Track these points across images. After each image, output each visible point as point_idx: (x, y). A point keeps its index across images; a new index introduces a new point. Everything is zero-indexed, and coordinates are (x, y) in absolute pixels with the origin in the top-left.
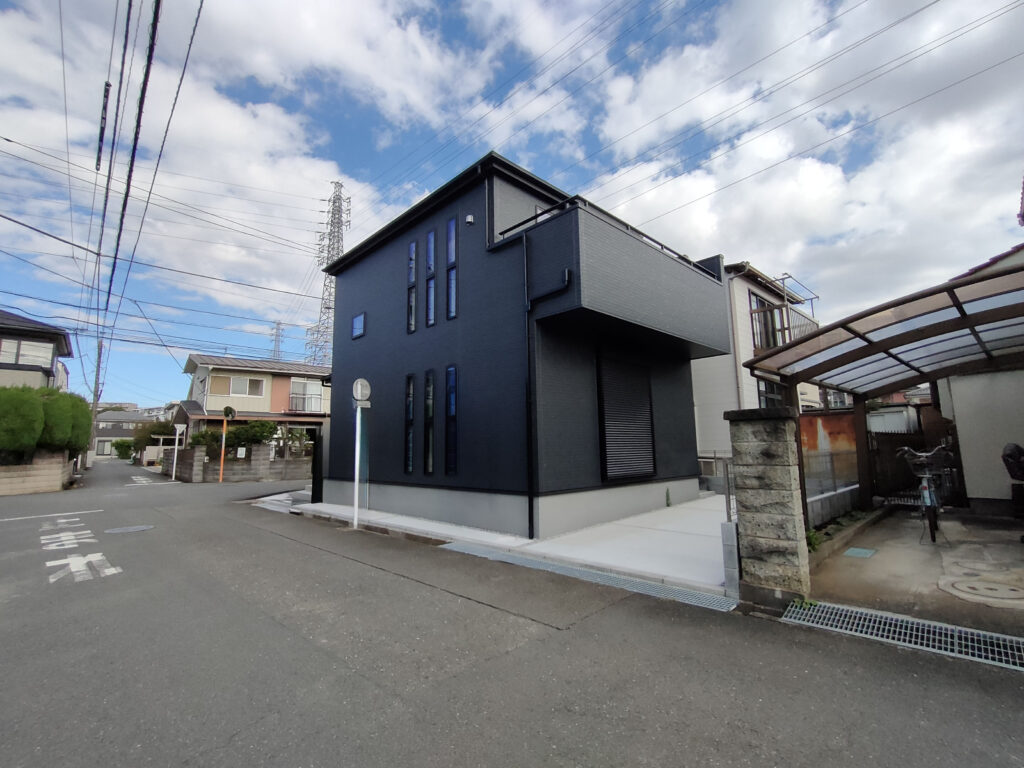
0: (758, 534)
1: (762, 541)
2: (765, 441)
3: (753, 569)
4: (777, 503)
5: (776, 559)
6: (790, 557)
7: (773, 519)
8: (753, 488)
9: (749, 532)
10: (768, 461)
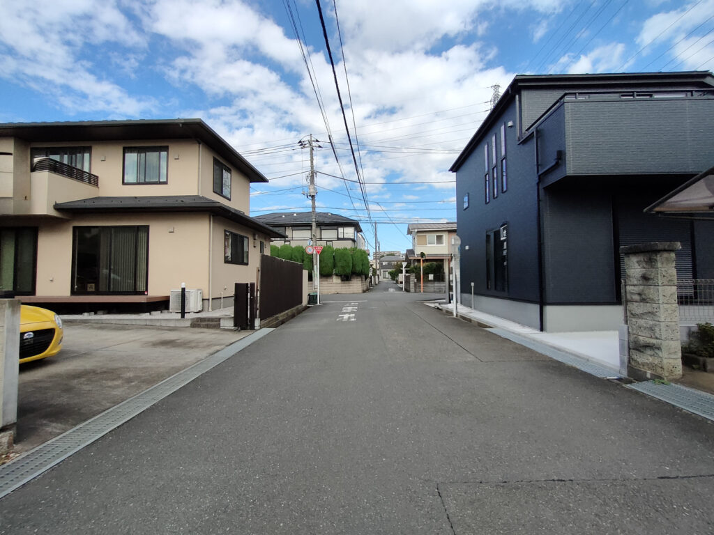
0: (640, 334)
1: (641, 338)
2: (644, 268)
3: (636, 357)
4: (649, 312)
5: (649, 352)
6: (657, 351)
7: (647, 323)
8: (636, 302)
9: (635, 332)
10: (645, 283)
